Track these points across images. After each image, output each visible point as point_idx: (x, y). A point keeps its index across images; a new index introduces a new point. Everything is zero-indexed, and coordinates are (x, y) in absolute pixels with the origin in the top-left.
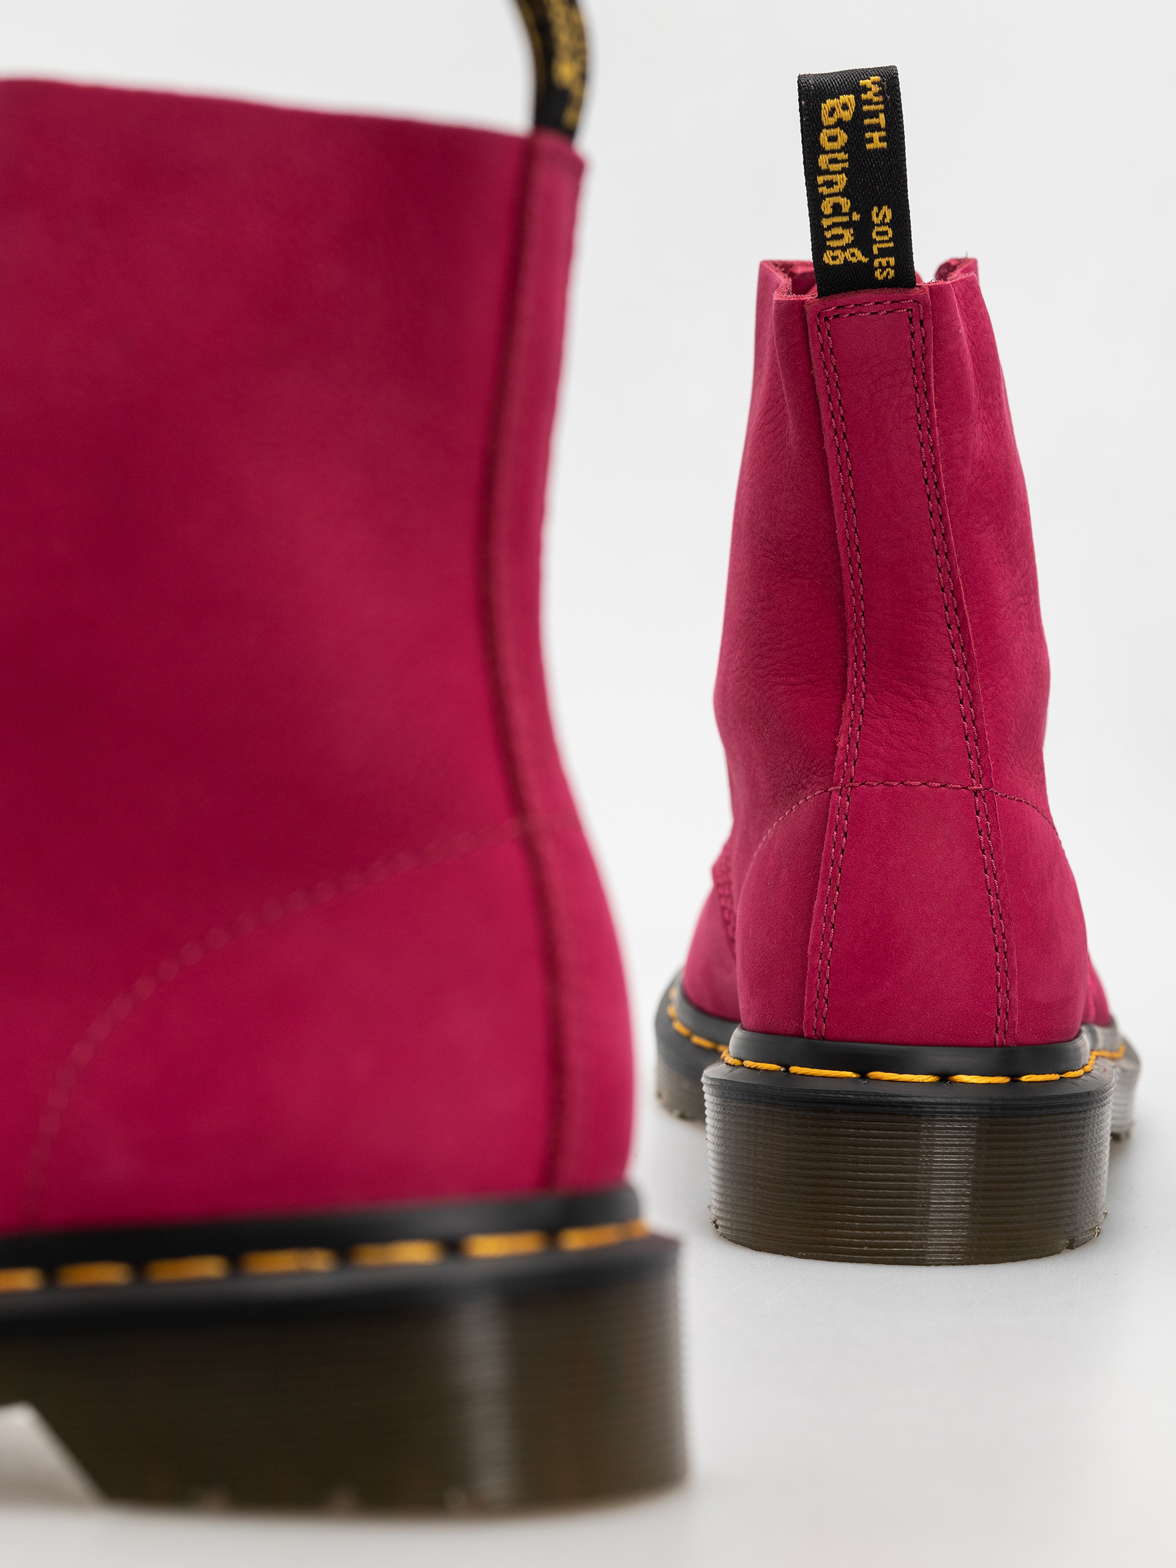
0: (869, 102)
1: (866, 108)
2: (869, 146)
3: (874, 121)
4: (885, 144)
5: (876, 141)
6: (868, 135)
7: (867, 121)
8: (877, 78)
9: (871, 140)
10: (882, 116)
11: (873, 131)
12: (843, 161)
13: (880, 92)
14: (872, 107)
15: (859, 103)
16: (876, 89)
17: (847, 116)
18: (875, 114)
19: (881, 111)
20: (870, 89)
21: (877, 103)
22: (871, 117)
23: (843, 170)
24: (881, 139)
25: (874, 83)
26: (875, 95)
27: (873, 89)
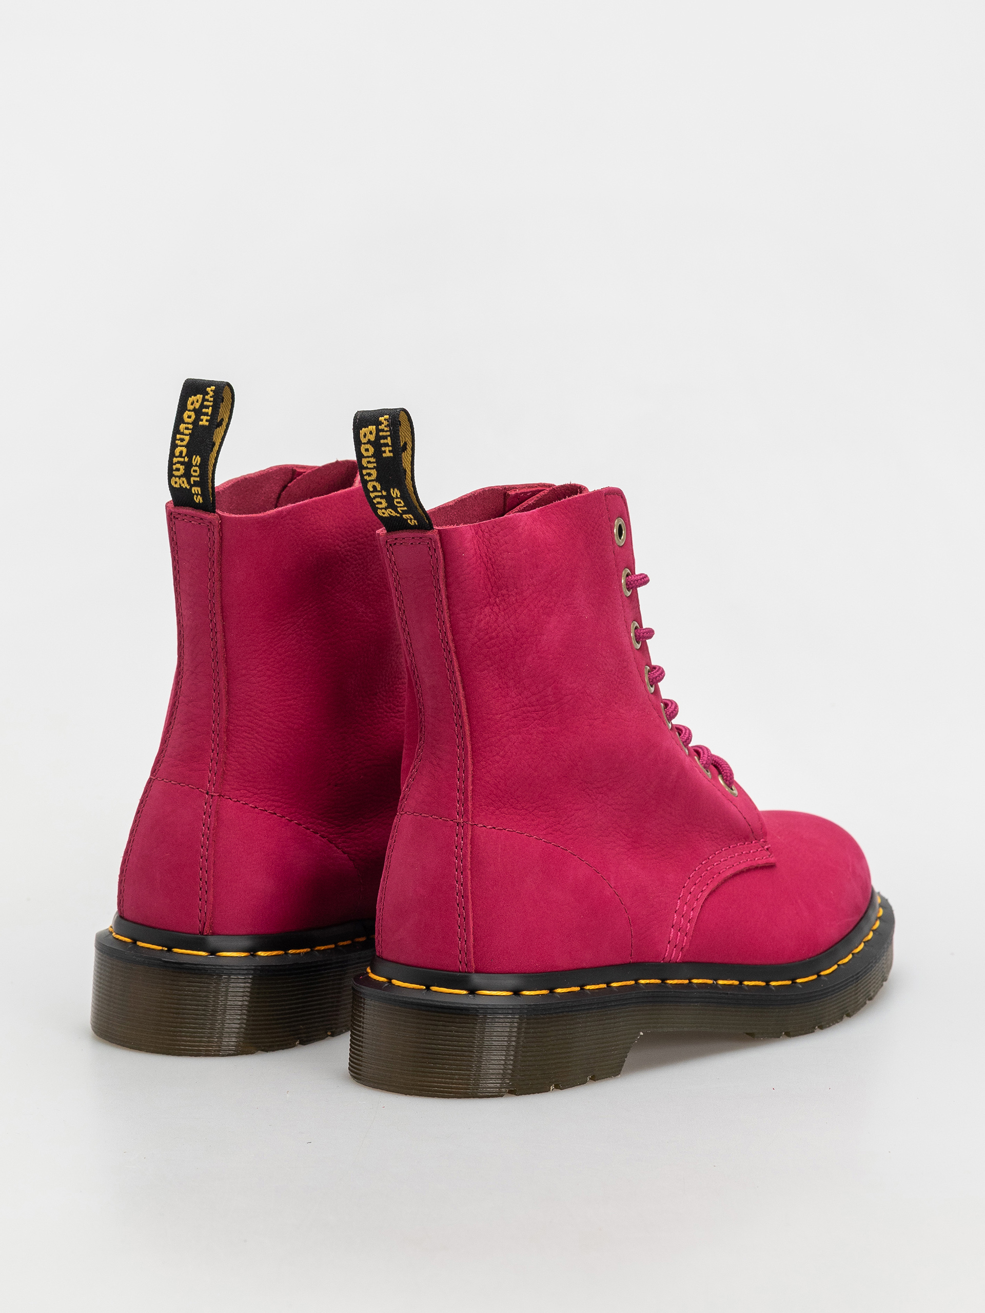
0: (383, 430)
1: (381, 434)
2: (384, 455)
3: (385, 441)
4: (391, 455)
5: (387, 453)
6: (383, 449)
7: (382, 441)
8: (387, 417)
9: (385, 452)
10: (389, 438)
11: (385, 447)
12: (373, 462)
13: (388, 425)
14: (384, 434)
15: (378, 431)
16: (386, 423)
17: (372, 438)
18: (385, 437)
19: (389, 436)
20: (383, 423)
21: (387, 431)
22: (384, 439)
23: (375, 467)
24: (390, 451)
25: (385, 420)
26: (385, 426)
27: (384, 423)
